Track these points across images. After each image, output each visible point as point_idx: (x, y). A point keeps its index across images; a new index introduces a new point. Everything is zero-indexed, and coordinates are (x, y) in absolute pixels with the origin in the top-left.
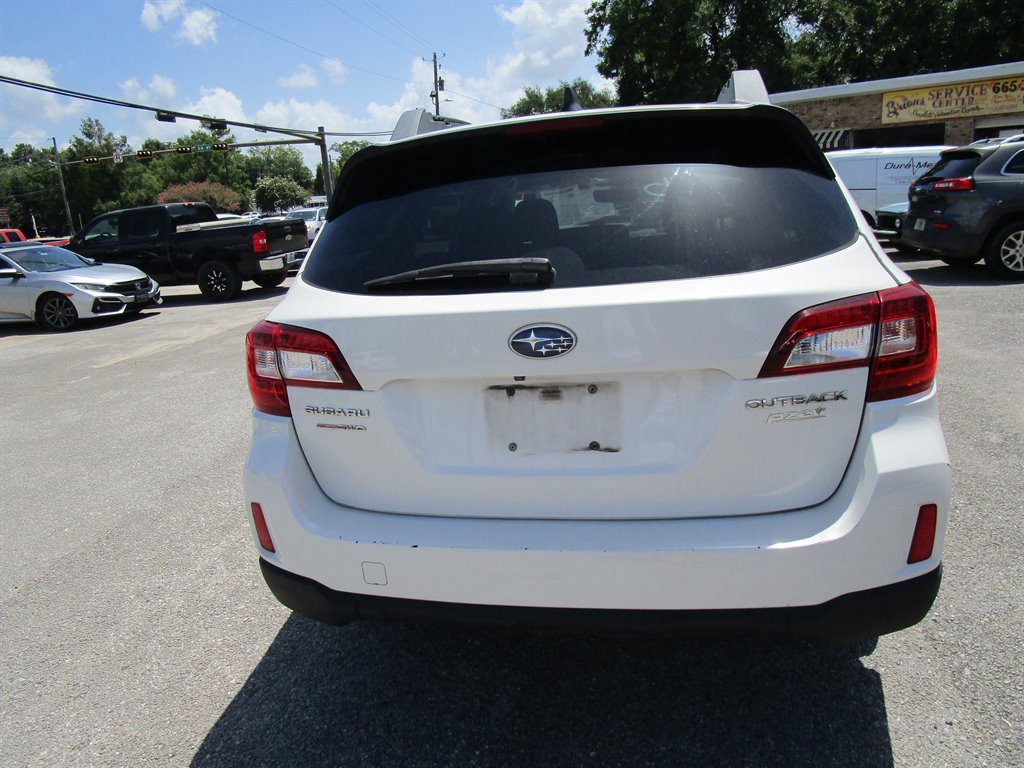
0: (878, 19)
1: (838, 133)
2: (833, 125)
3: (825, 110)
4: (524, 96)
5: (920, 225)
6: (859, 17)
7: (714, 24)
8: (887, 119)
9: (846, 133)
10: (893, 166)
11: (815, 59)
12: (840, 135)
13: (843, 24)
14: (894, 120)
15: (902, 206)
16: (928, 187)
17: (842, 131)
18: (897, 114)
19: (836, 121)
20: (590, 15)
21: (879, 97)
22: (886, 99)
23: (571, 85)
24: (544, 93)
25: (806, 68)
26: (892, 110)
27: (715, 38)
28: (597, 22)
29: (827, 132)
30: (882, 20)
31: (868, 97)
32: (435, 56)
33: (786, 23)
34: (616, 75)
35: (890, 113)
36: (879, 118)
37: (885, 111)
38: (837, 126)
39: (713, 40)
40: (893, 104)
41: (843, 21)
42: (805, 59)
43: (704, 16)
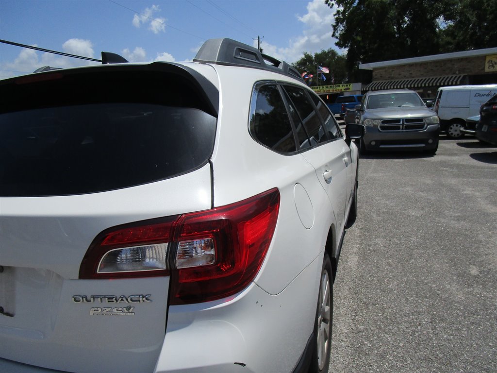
0: (488, 16)
1: (460, 76)
2: (457, 72)
3: (454, 65)
4: (303, 56)
5: (485, 129)
6: (478, 16)
7: (399, 21)
8: (488, 69)
9: (464, 77)
10: (479, 95)
11: (454, 39)
12: (461, 78)
13: (468, 19)
14: (492, 70)
15: (477, 117)
16: (489, 108)
17: (462, 75)
18: (494, 67)
19: (459, 70)
20: (336, 17)
21: (484, 57)
22: (488, 59)
23: (327, 51)
24: (313, 56)
25: (449, 43)
26: (491, 64)
27: (399, 28)
28: (338, 21)
29: (454, 76)
30: (489, 17)
31: (477, 58)
32: (259, 38)
33: (437, 20)
34: (347, 46)
35: (490, 66)
36: (484, 69)
37: (487, 65)
38: (459, 73)
39: (398, 29)
40: (492, 61)
41: (469, 18)
42: (449, 39)
43: (392, 17)
